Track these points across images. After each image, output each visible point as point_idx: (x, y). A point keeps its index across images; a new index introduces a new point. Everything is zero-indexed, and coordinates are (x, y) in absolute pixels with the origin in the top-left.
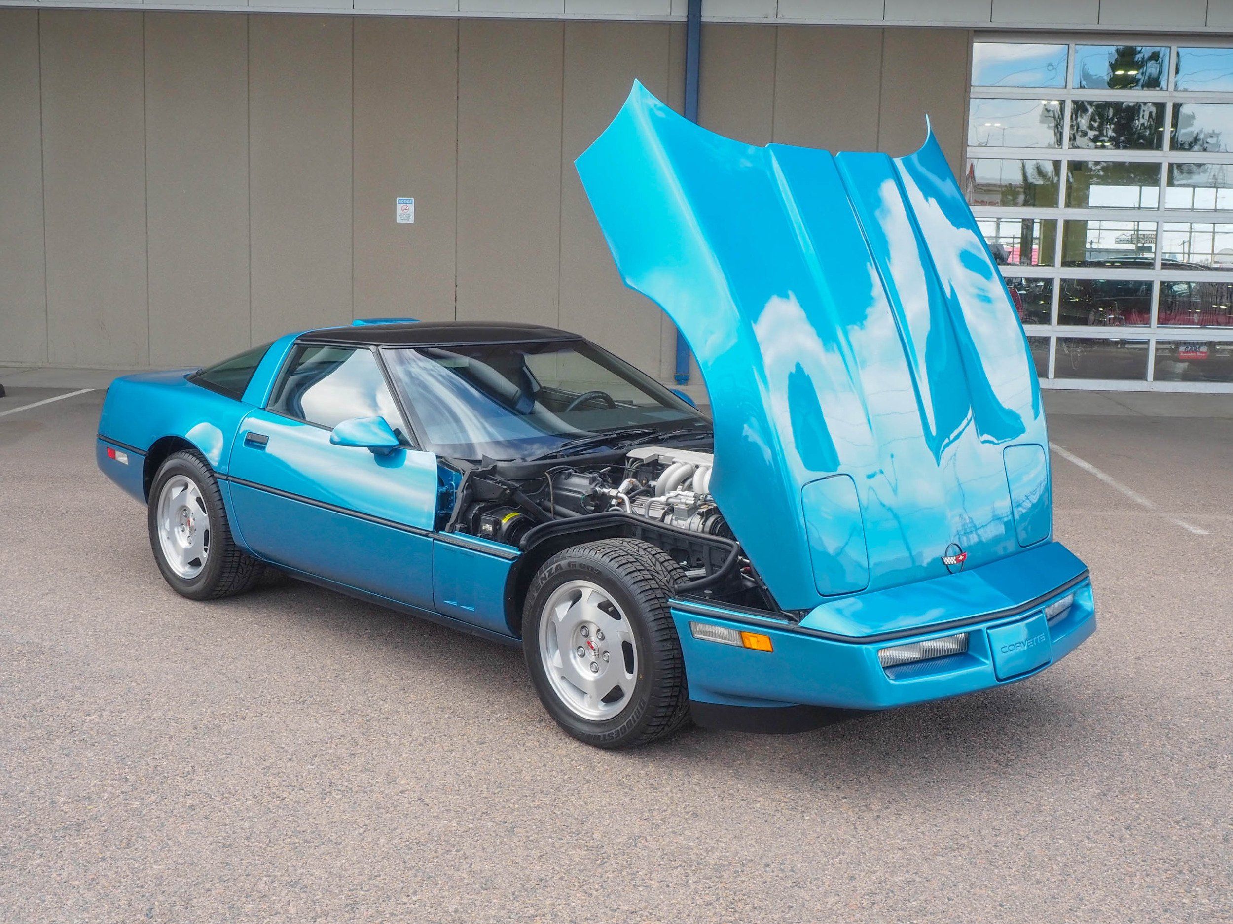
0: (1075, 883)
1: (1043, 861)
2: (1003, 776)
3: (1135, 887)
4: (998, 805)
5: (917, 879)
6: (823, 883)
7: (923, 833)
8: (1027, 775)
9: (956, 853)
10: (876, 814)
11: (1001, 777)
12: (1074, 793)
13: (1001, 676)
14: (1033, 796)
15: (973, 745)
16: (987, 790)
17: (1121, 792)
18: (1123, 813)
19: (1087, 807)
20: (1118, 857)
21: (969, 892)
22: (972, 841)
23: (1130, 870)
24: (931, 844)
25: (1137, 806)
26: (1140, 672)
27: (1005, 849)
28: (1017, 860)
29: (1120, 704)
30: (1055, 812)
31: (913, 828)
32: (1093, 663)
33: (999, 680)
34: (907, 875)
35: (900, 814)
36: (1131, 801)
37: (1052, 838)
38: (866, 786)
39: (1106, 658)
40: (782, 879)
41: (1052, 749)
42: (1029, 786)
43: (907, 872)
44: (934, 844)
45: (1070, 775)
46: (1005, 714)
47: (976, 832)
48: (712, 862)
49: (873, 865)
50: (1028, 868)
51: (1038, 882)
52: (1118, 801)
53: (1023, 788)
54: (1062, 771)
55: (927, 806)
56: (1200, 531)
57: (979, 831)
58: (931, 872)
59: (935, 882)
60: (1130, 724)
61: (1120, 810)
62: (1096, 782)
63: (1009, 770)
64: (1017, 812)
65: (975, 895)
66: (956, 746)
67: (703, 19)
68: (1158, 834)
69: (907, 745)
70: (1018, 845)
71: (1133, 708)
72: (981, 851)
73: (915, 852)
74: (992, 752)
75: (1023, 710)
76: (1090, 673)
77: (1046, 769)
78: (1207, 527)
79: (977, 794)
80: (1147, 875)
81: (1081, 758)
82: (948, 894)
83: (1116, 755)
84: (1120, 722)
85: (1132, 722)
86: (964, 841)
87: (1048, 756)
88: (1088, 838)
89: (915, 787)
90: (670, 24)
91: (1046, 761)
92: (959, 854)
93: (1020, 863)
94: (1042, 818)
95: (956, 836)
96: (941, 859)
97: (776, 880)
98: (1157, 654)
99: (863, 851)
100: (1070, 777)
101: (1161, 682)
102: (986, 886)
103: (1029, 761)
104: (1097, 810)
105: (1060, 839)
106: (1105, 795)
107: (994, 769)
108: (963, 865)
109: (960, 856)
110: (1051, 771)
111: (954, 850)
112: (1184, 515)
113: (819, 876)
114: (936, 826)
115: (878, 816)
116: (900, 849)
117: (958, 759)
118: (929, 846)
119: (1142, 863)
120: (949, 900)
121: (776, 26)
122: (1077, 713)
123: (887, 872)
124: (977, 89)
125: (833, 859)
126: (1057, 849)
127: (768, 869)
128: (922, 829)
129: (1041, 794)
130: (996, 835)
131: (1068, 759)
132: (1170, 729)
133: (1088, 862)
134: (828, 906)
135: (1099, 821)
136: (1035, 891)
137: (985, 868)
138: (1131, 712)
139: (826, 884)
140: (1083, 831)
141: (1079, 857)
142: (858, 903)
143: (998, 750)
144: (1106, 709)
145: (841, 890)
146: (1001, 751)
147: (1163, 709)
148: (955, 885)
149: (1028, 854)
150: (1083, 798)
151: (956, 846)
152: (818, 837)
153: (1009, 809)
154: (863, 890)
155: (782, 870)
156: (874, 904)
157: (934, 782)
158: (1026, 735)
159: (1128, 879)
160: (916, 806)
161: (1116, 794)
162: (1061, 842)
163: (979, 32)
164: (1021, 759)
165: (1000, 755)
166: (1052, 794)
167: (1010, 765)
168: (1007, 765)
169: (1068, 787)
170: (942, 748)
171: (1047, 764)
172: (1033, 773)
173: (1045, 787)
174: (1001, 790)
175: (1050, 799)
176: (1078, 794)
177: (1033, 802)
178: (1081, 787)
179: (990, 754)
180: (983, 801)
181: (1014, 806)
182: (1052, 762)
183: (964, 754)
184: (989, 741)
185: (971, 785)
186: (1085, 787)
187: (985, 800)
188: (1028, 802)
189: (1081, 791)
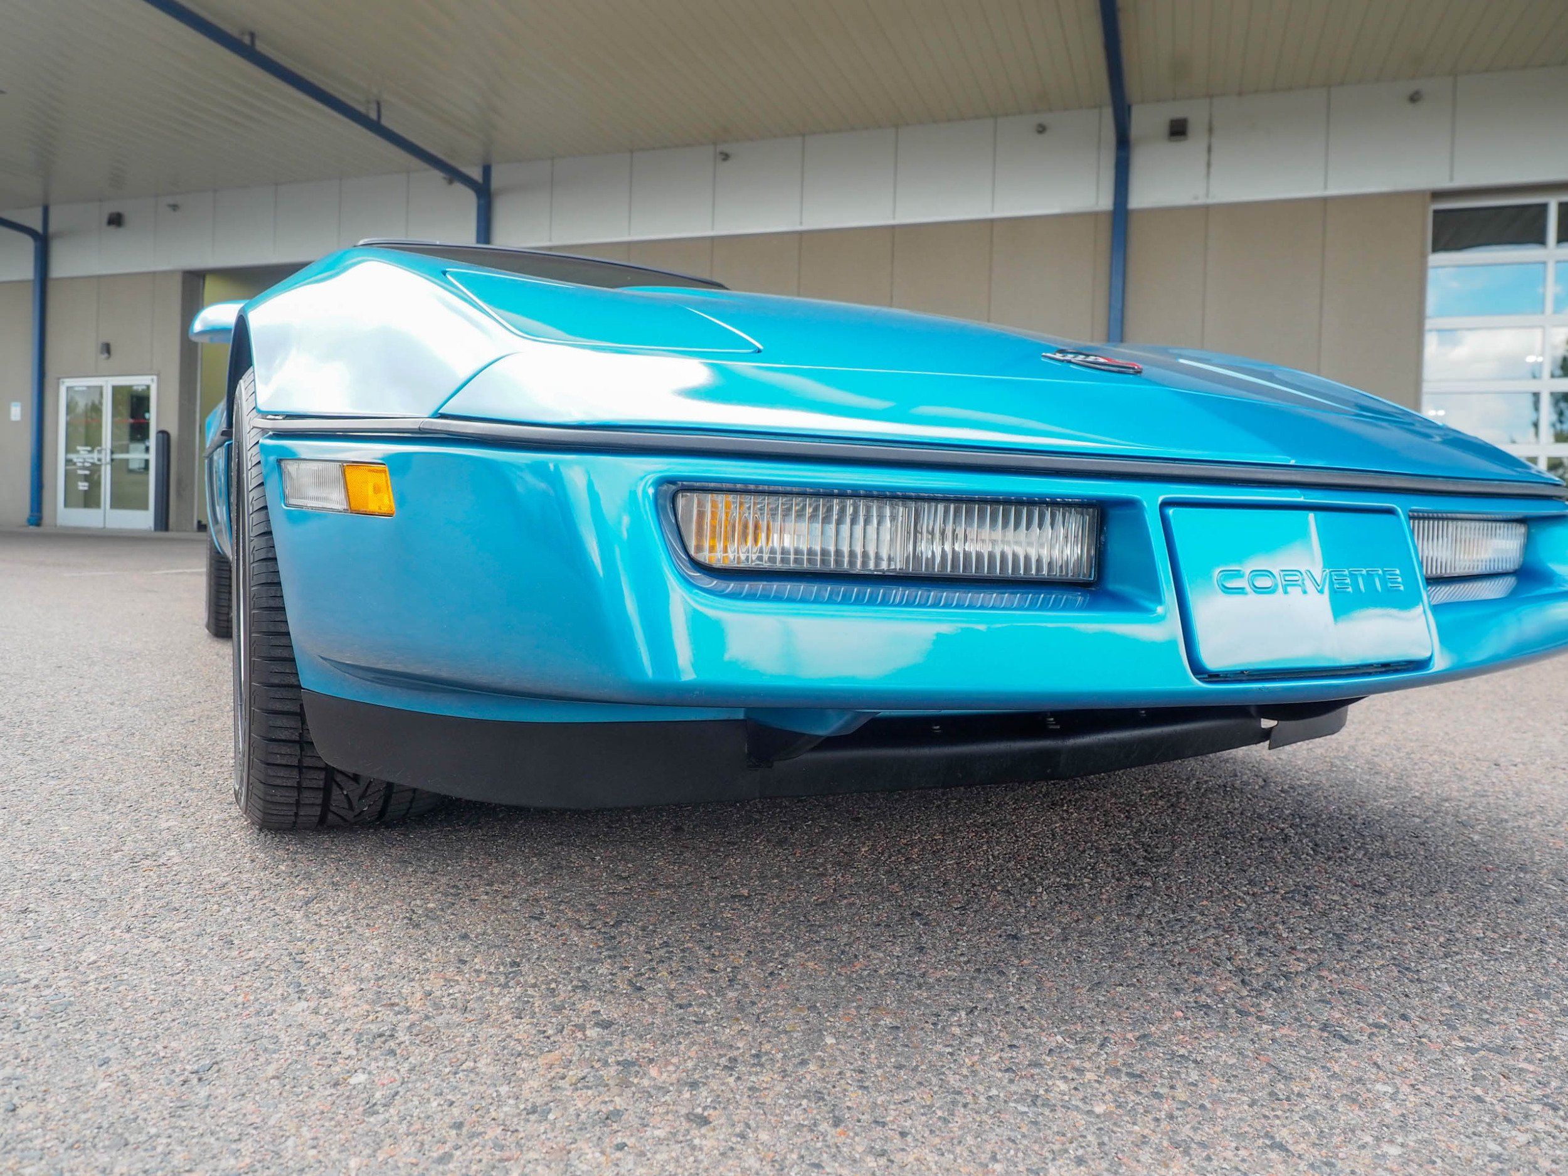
2: (1234, 1019)
8: (1324, 1027)
11: (1223, 1027)
12: (1501, 1128)
13: (1212, 662)
15: (1192, 921)
16: (1138, 1068)
33: (1198, 669)
38: (733, 995)
41: (1446, 956)
42: (1316, 1075)
45: (1498, 1051)
46: (1329, 859)
53: (1287, 1078)
54: (1468, 1030)
55: (855, 1099)
63: (1267, 1005)
67: (1131, 206)
74: (1240, 942)
75: (1386, 854)
77: (1404, 1017)
79: (1090, 1076)
81: (1547, 996)
87: (1424, 975)
90: (1096, 214)
91: (1414, 989)
100: (1496, 1060)
103: (1352, 982)
107: (1215, 993)
110: (1423, 1027)
121: (1207, 207)
129: (1351, 1115)
131: (1496, 992)
146: (1269, 943)
157: (971, 1011)
158: (1371, 911)
163: (1437, 195)
164: (1325, 973)
165: (1259, 955)
166: (1403, 1124)
167: (1278, 990)
168: (1268, 986)
169: (1479, 1099)
170: (1090, 918)
171: (1416, 1002)
172: (1352, 1024)
173: (1379, 1087)
174: (1194, 1076)
175: (1386, 1148)
176: (1523, 1138)
177: (1302, 1147)
178: (1536, 1108)
179: (1230, 949)
180: (1090, 1113)
181: (1209, 1159)
182: (1435, 996)
183: (1144, 941)
184: (1249, 915)
185: (1093, 1041)
186: (1555, 1109)
187: (1099, 1109)
188: (1281, 1147)
189: (1539, 1125)
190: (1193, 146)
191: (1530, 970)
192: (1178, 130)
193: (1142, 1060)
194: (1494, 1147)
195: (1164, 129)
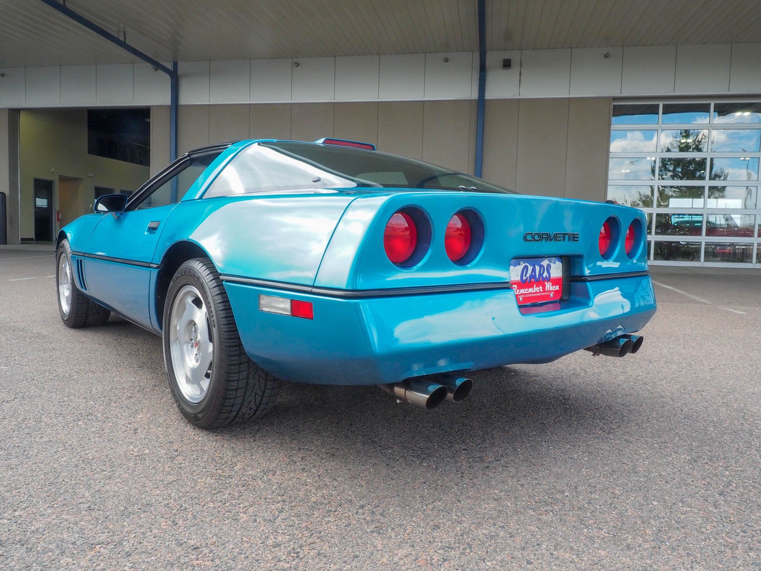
0: (670, 552)
1: (636, 523)
2: (605, 440)
3: (739, 563)
4: (597, 464)
5: (502, 534)
6: (405, 531)
7: (522, 485)
8: (625, 440)
9: (549, 508)
10: (486, 465)
11: (603, 441)
12: (667, 458)
14: (629, 458)
15: (584, 416)
16: (589, 451)
17: (711, 460)
18: (714, 479)
19: (679, 471)
20: (714, 524)
21: (552, 554)
22: (567, 496)
23: (730, 541)
24: (527, 496)
25: (727, 473)
26: (714, 377)
27: (598, 507)
28: (609, 520)
29: (702, 395)
30: (649, 474)
31: (515, 480)
32: (679, 370)
34: (492, 529)
35: (507, 466)
36: (720, 468)
37: (646, 498)
38: (488, 441)
39: (688, 368)
40: (367, 523)
42: (627, 450)
43: (494, 524)
44: (529, 496)
45: (663, 443)
47: (573, 487)
48: (314, 499)
49: (463, 515)
50: (620, 529)
51: (628, 547)
52: (708, 467)
53: (621, 451)
54: (657, 439)
55: (534, 460)
56: (740, 312)
57: (576, 487)
58: (518, 527)
59: (518, 539)
60: (711, 408)
61: (711, 475)
62: (686, 450)
63: (611, 436)
64: (613, 471)
65: (557, 558)
66: (570, 416)
67: (486, 98)
68: (753, 502)
69: (532, 413)
70: (611, 504)
71: (712, 398)
72: (573, 507)
73: (509, 504)
74: (599, 421)
76: (677, 375)
77: (642, 437)
78: (745, 311)
79: (580, 453)
80: (751, 549)
82: (528, 555)
83: (702, 430)
84: (703, 406)
85: (713, 407)
86: (559, 496)
88: (682, 502)
89: (528, 445)
90: (471, 101)
91: (643, 430)
92: (551, 508)
93: (612, 524)
94: (636, 479)
95: (553, 491)
96: (532, 513)
97: (361, 523)
98: (725, 367)
99: (460, 499)
100: (663, 445)
101: (731, 383)
102: (572, 549)
103: (628, 430)
104: (689, 474)
105: (654, 500)
106: (695, 461)
107: (598, 434)
108: (552, 521)
109: (552, 511)
110: (647, 439)
111: (547, 505)
112: (731, 307)
113: (404, 522)
114: (536, 479)
115: (487, 467)
116: (495, 499)
117: (570, 426)
118: (524, 499)
119: (742, 534)
120: (529, 563)
121: (519, 100)
122: (669, 399)
123: (473, 523)
124: (615, 126)
125: (427, 505)
126: (651, 511)
127: (361, 510)
128: (523, 481)
129: (636, 457)
130: (591, 493)
132: (745, 413)
133: (683, 527)
134: (396, 559)
135: (691, 485)
136: (624, 559)
137: (574, 527)
138: (711, 400)
139: (408, 531)
140: (677, 494)
141: (673, 522)
142: (429, 558)
143: (603, 421)
144: (691, 398)
145: (418, 540)
146: (606, 421)
147: (736, 399)
148: (538, 545)
149: (621, 515)
150: (675, 463)
151: (550, 500)
152: (425, 483)
153: (607, 468)
154: (441, 542)
155: (373, 513)
156: (445, 560)
157: (545, 442)
158: (627, 411)
159: (729, 551)
160: (524, 460)
161: (705, 461)
162: (655, 503)
163: (615, 99)
164: (621, 428)
165: (604, 424)
166: (647, 458)
167: (612, 433)
168: (609, 432)
169: (661, 452)
170: (559, 417)
171: (644, 433)
172: (631, 439)
173: (641, 451)
174: (602, 452)
175: (645, 462)
176: (671, 459)
177: (629, 463)
178: (673, 453)
179: (597, 423)
180: (584, 460)
181: (612, 466)
182: (648, 432)
183: (575, 423)
184: (597, 414)
185: (576, 446)
186: (676, 453)
187: (586, 459)
188: (625, 463)
189: (674, 456)
190: (514, 72)
191: (668, 424)
192: (507, 64)
193: (589, 449)
194: (666, 461)
195: (501, 63)
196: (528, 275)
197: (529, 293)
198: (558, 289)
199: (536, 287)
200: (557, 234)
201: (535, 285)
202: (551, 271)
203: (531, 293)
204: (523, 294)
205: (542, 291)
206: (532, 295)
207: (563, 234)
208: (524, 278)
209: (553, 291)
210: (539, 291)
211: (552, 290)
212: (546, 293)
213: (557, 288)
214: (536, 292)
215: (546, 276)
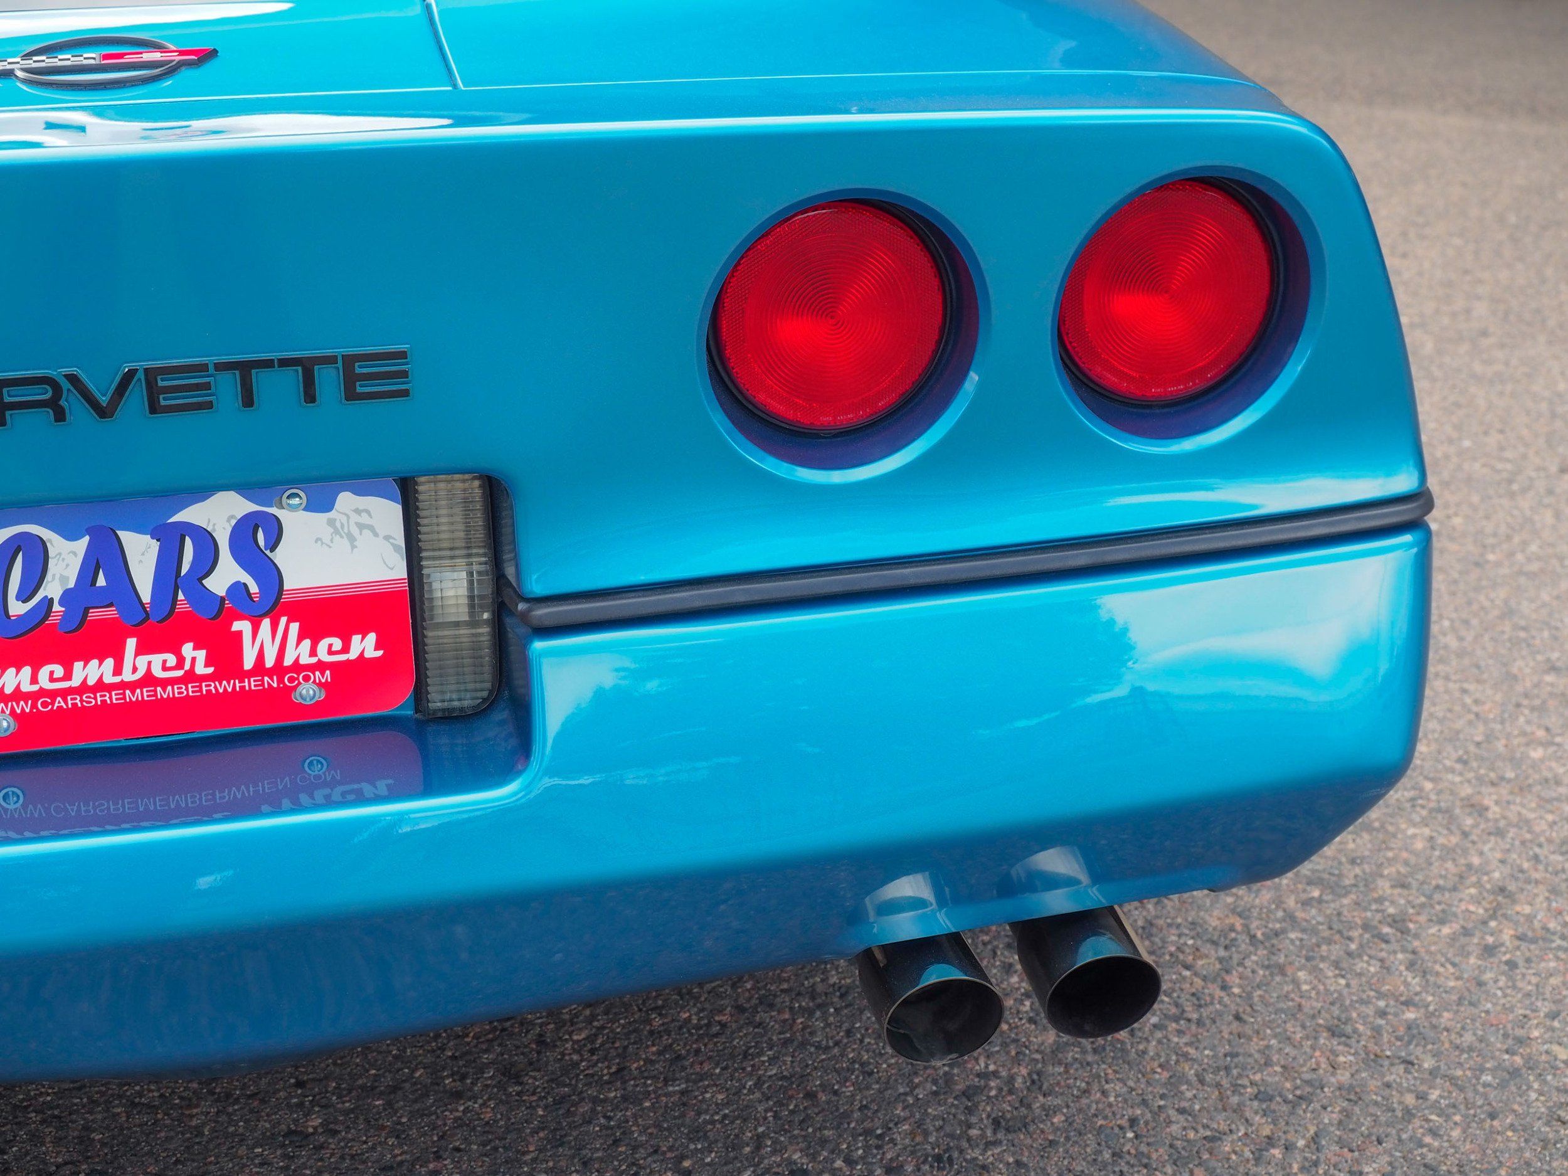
196: (52, 589)
197: (83, 688)
198: (372, 653)
199: (139, 652)
200: (151, 375)
201: (131, 644)
202: (279, 557)
203: (100, 686)
204: (18, 695)
205: (201, 669)
206: (114, 697)
207: (221, 367)
208: (17, 608)
209: (321, 666)
210: (179, 673)
211: (306, 660)
212: (251, 684)
213: (365, 646)
214: (149, 680)
215: (238, 588)
